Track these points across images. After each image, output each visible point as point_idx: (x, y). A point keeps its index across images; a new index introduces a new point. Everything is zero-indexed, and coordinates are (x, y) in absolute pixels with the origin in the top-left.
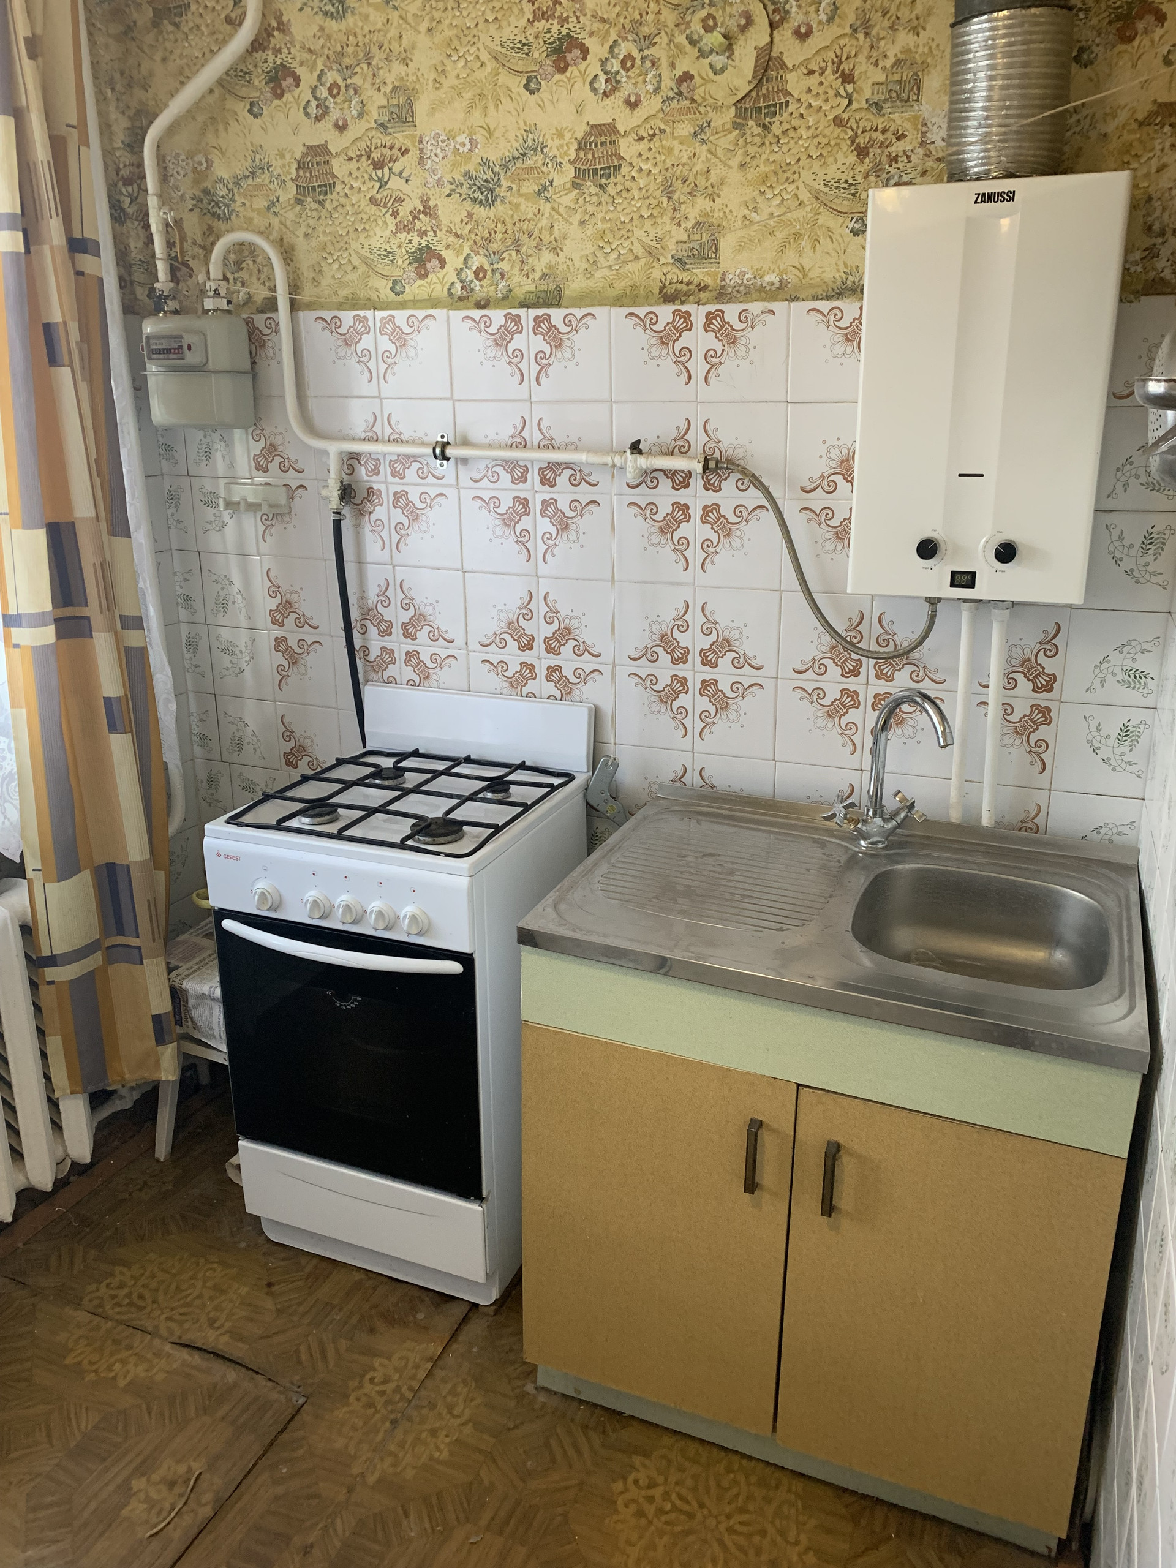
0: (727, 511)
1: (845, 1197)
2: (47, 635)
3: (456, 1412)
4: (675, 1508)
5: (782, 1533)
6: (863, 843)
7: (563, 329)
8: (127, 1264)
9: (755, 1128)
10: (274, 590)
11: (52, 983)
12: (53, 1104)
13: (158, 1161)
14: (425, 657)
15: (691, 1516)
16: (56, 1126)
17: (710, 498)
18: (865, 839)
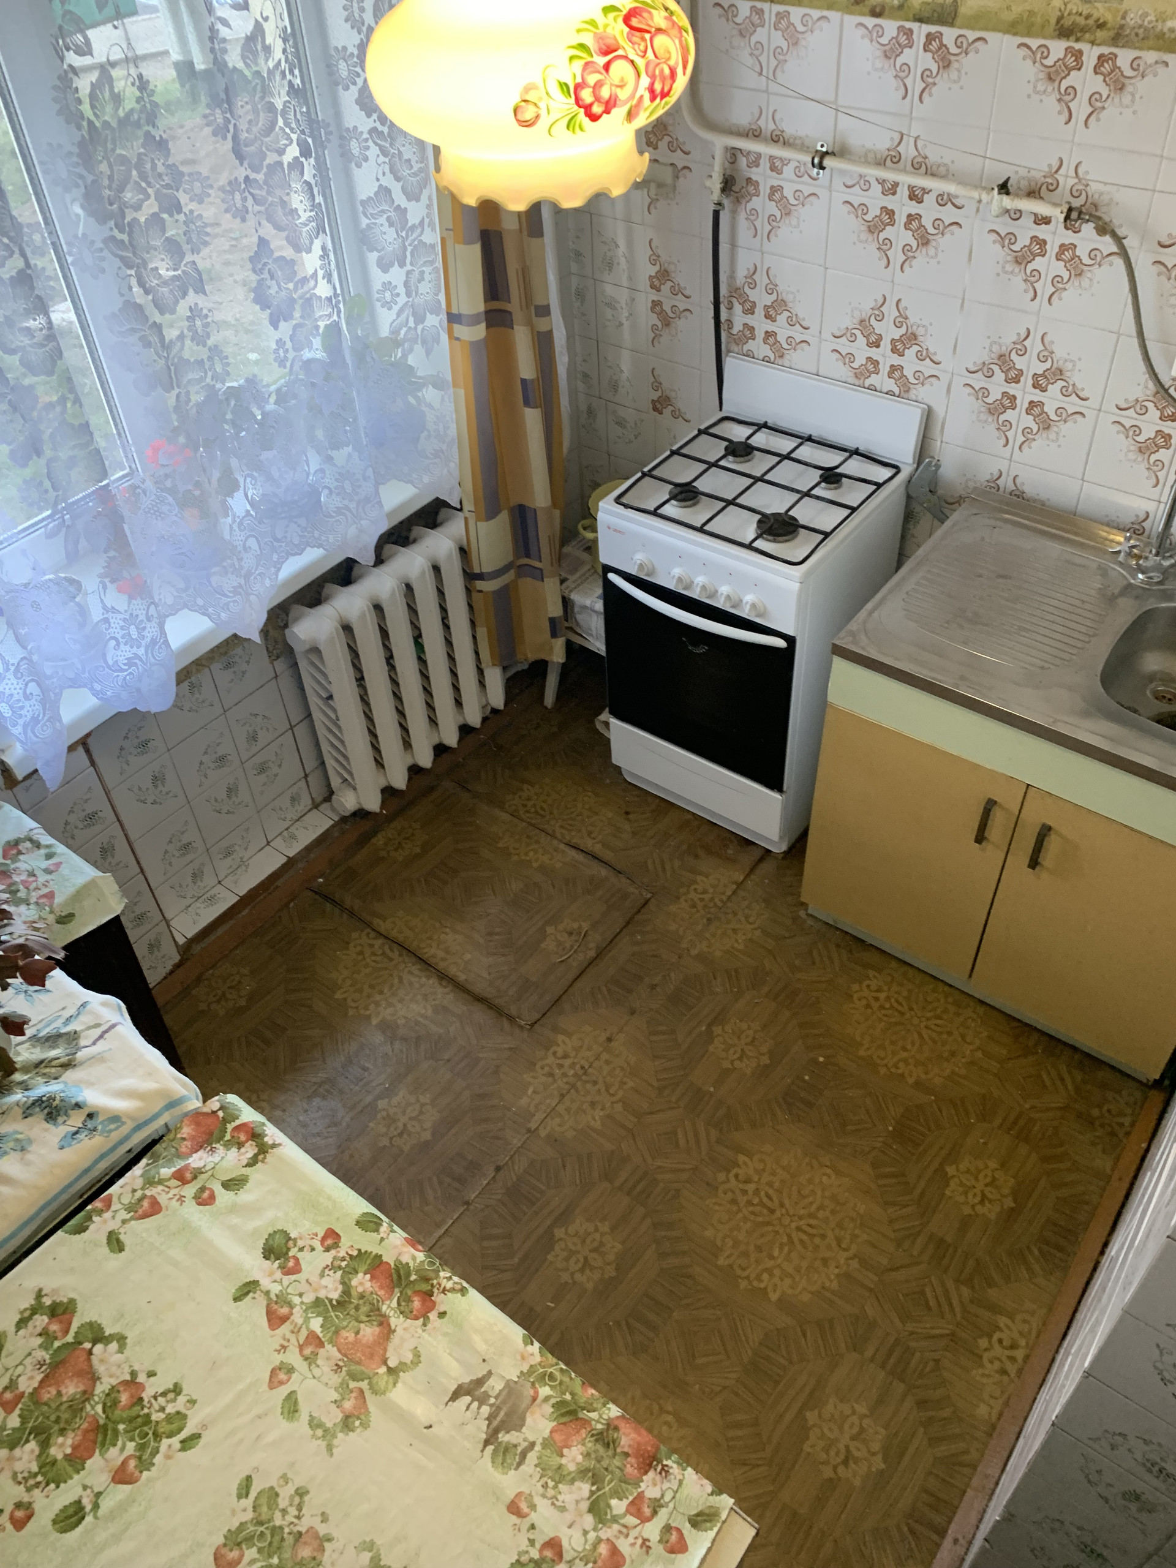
0: (1082, 252)
1: (1048, 858)
2: (480, 331)
3: (751, 920)
4: (892, 1007)
5: (963, 1037)
6: (1140, 576)
7: (953, 50)
8: (532, 784)
9: (990, 806)
10: (654, 259)
11: (480, 591)
12: (480, 671)
13: (546, 708)
14: (781, 338)
15: (902, 1014)
16: (482, 684)
17: (1068, 237)
18: (1143, 573)
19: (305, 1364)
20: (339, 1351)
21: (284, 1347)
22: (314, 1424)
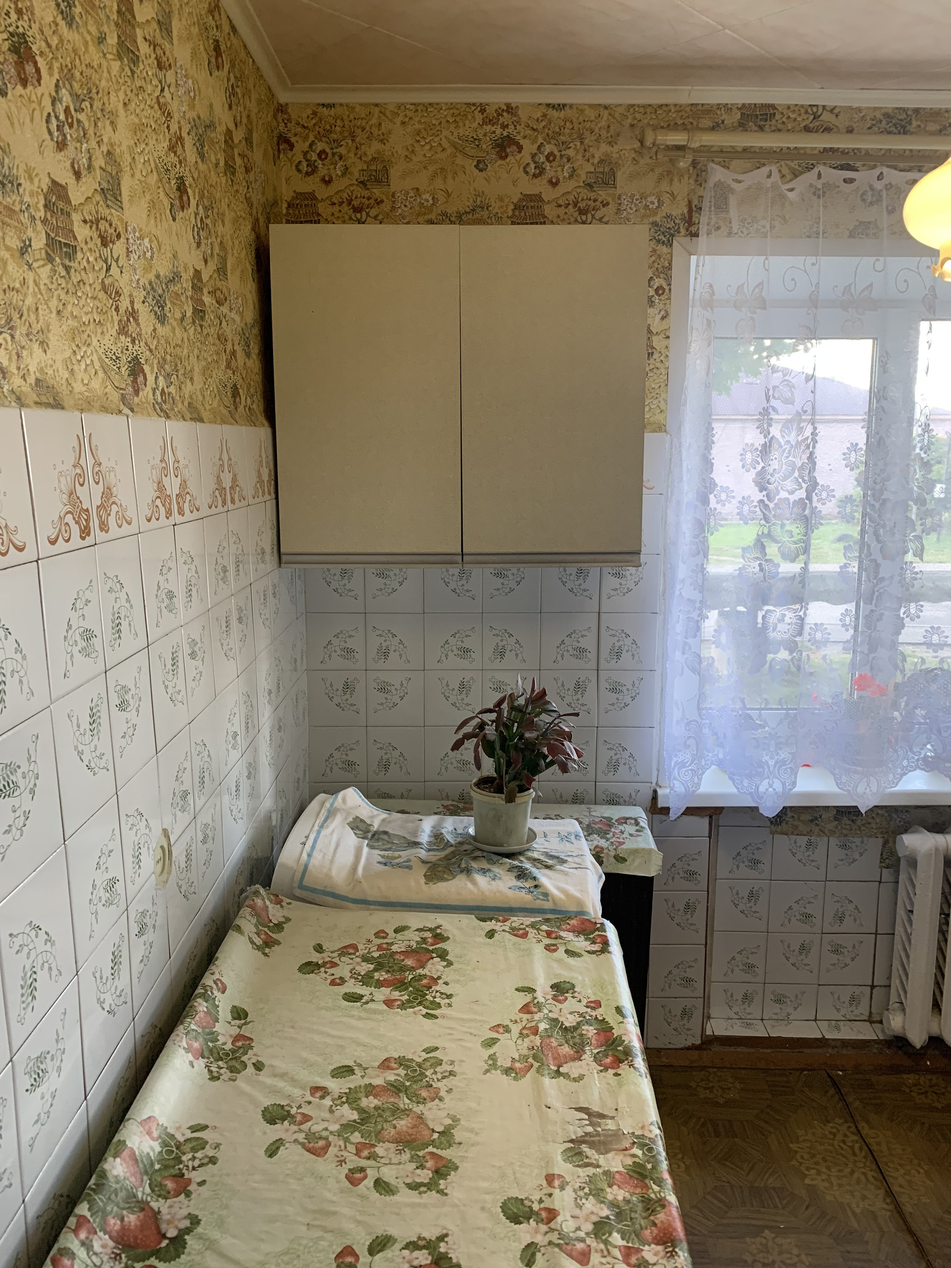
19: (518, 1035)
20: (541, 1043)
21: (516, 1022)
22: (492, 1057)
